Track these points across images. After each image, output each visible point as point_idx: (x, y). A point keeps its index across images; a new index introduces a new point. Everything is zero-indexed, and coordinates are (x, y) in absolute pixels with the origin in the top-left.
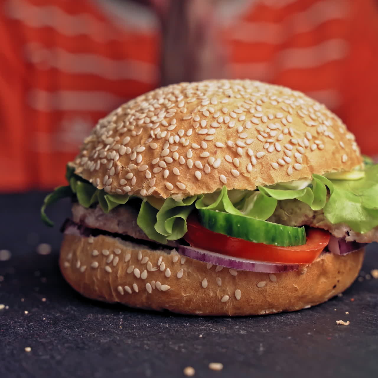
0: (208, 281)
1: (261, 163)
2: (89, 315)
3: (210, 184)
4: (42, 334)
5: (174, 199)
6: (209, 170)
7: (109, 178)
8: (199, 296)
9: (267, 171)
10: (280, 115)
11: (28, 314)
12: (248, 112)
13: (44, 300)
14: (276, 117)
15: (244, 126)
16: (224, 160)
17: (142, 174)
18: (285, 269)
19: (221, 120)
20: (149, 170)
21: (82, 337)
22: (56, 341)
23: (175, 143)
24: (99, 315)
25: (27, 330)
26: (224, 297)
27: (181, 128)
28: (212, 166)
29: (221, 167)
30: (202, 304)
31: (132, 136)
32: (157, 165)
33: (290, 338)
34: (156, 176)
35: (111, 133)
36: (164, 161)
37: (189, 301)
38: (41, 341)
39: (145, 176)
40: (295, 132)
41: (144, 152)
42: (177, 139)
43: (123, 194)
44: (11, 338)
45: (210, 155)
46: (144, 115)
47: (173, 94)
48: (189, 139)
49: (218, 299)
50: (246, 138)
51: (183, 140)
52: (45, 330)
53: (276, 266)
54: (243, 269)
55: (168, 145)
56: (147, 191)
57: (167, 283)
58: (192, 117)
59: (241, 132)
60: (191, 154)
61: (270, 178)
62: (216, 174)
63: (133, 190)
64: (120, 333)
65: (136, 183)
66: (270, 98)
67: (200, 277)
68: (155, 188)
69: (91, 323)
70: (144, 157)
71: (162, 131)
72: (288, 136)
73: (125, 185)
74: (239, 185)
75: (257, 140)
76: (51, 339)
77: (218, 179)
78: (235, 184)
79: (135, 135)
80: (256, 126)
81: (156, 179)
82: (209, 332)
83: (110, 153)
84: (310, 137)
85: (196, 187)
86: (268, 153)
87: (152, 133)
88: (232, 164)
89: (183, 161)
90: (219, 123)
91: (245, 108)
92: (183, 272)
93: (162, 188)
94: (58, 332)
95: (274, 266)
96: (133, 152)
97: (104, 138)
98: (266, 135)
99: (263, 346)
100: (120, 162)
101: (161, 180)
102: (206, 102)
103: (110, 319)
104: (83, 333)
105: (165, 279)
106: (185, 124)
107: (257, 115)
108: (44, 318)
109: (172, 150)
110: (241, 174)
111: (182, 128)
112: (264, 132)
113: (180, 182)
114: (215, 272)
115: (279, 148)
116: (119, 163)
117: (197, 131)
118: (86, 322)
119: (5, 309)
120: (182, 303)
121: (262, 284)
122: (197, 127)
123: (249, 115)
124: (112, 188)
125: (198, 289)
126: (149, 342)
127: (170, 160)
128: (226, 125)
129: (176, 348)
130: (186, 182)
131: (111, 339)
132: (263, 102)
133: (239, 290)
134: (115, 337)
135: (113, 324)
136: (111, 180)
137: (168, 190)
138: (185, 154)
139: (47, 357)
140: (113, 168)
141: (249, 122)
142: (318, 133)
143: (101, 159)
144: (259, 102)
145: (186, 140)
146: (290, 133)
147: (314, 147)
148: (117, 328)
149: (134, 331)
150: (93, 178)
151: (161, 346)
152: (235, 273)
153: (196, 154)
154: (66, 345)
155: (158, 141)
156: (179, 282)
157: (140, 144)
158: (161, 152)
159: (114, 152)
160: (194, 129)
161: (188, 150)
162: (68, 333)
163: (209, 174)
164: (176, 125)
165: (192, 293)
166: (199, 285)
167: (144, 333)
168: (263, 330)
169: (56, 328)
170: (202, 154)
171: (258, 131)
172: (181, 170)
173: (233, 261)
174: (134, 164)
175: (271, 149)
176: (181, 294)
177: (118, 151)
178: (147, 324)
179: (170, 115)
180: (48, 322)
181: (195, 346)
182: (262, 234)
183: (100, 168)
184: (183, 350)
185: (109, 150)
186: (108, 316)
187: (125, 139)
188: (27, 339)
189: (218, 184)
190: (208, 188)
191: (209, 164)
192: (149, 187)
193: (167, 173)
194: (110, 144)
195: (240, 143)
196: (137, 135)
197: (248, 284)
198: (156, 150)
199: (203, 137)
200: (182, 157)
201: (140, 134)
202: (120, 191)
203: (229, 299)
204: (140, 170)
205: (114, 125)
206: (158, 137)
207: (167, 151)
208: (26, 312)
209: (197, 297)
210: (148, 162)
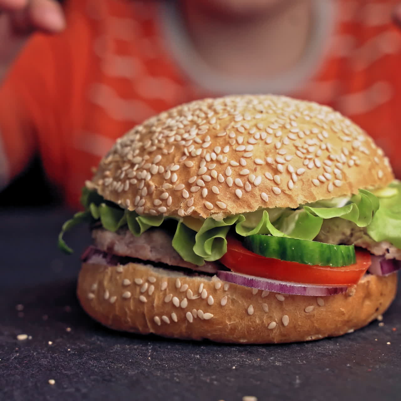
0: (254, 307)
1: (302, 180)
2: (116, 346)
3: (251, 203)
4: (67, 366)
5: (215, 219)
6: (249, 188)
7: (141, 198)
8: (244, 324)
9: (308, 188)
10: (316, 130)
11: (52, 344)
12: (283, 127)
13: (69, 329)
14: (311, 133)
15: (282, 142)
16: (265, 177)
17: (179, 194)
18: (335, 291)
19: (258, 136)
20: (185, 189)
21: (109, 369)
22: (81, 373)
23: (212, 160)
24: (127, 346)
25: (51, 362)
26: (271, 323)
27: (216, 145)
28: (252, 184)
29: (262, 184)
30: (248, 332)
31: (163, 155)
32: (195, 184)
33: (328, 369)
34: (194, 195)
35: (137, 152)
36: (202, 179)
37: (234, 329)
38: (66, 373)
39: (182, 195)
40: (332, 148)
41: (179, 171)
42: (214, 156)
43: (157, 215)
44: (34, 370)
45: (250, 173)
46: (174, 133)
47: (201, 110)
48: (226, 156)
49: (264, 326)
50: (284, 154)
51: (221, 157)
52: (69, 362)
53: (328, 289)
54: (294, 294)
55: (205, 163)
56: (185, 210)
57: (209, 311)
58: (227, 134)
59: (280, 149)
60: (230, 171)
61: (312, 195)
62: (257, 192)
63: (170, 211)
64: (149, 364)
65: (172, 202)
66: (302, 113)
67: (245, 304)
68: (193, 208)
69: (118, 355)
70: (179, 175)
71: (196, 148)
72: (326, 151)
73: (160, 206)
74: (282, 203)
75: (297, 156)
76: (77, 371)
77: (259, 197)
78: (277, 202)
79: (167, 153)
80: (293, 142)
81: (194, 199)
82: (243, 363)
83: (140, 173)
84: (347, 153)
85: (237, 206)
86: (308, 170)
87: (186, 151)
88: (273, 181)
89: (222, 179)
90: (256, 139)
91: (280, 124)
92: (227, 299)
93: (201, 207)
94: (84, 363)
95: (325, 288)
96: (166, 171)
97: (130, 157)
98: (305, 151)
99: (300, 379)
100: (153, 182)
101: (200, 199)
102: (239, 118)
103: (139, 349)
104: (110, 364)
105: (207, 307)
106: (221, 141)
107: (293, 130)
108: (69, 348)
109: (210, 168)
110: (283, 191)
111: (218, 144)
112: (302, 147)
113: (220, 201)
114: (261, 297)
115: (318, 164)
116: (151, 183)
117: (234, 147)
118: (112, 353)
119: (27, 339)
120: (226, 331)
121: (310, 309)
122: (233, 144)
123: (285, 131)
124: (145, 209)
125: (243, 316)
126: (179, 375)
127: (208, 178)
128: (264, 141)
129: (208, 381)
130: (226, 200)
131: (139, 371)
132: (296, 117)
133: (287, 316)
134: (144, 369)
135: (141, 355)
136: (144, 200)
137: (208, 209)
138: (224, 171)
139: (72, 390)
140: (145, 188)
141: (286, 138)
142: (353, 148)
143: (129, 179)
144: (293, 117)
145: (224, 157)
146: (327, 149)
147: (352, 163)
148: (145, 359)
149: (164, 362)
150: (121, 199)
151: (192, 378)
152: (282, 298)
153: (234, 172)
154: (92, 377)
155: (193, 158)
156: (223, 310)
157: (173, 162)
158: (198, 171)
159: (145, 172)
160: (231, 145)
161: (226, 168)
162: (94, 365)
163: (249, 192)
164: (210, 143)
165: (237, 321)
166: (244, 312)
167: (174, 365)
168: (299, 361)
169: (82, 360)
170: (242, 171)
171: (297, 147)
172: (220, 188)
173: (284, 285)
174: (169, 183)
175: (311, 165)
176: (226, 322)
177: (149, 170)
178: (177, 355)
179: (203, 132)
180: (73, 353)
181: (228, 378)
182: (317, 256)
183: (129, 189)
184: (215, 383)
185: (138, 169)
186: (136, 347)
187: (156, 158)
188: (51, 370)
189: (260, 202)
190: (249, 206)
191: (250, 182)
192: (187, 207)
193: (205, 192)
194: (139, 164)
195: (280, 159)
196: (169, 154)
197: (295, 309)
198: (192, 169)
199: (241, 154)
200: (220, 175)
201: (172, 153)
202: (154, 211)
203: (276, 326)
204: (176, 189)
205: (140, 144)
206: (193, 155)
207: (204, 169)
208: (50, 343)
209: (242, 324)
210: (184, 181)
